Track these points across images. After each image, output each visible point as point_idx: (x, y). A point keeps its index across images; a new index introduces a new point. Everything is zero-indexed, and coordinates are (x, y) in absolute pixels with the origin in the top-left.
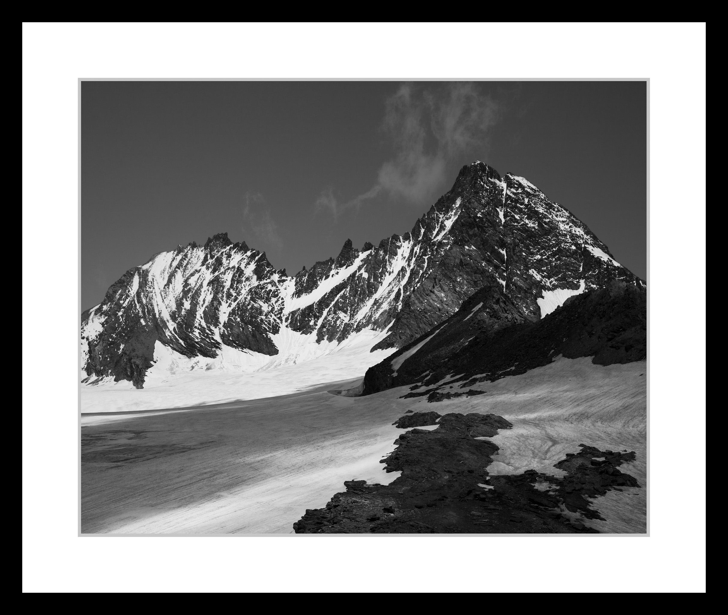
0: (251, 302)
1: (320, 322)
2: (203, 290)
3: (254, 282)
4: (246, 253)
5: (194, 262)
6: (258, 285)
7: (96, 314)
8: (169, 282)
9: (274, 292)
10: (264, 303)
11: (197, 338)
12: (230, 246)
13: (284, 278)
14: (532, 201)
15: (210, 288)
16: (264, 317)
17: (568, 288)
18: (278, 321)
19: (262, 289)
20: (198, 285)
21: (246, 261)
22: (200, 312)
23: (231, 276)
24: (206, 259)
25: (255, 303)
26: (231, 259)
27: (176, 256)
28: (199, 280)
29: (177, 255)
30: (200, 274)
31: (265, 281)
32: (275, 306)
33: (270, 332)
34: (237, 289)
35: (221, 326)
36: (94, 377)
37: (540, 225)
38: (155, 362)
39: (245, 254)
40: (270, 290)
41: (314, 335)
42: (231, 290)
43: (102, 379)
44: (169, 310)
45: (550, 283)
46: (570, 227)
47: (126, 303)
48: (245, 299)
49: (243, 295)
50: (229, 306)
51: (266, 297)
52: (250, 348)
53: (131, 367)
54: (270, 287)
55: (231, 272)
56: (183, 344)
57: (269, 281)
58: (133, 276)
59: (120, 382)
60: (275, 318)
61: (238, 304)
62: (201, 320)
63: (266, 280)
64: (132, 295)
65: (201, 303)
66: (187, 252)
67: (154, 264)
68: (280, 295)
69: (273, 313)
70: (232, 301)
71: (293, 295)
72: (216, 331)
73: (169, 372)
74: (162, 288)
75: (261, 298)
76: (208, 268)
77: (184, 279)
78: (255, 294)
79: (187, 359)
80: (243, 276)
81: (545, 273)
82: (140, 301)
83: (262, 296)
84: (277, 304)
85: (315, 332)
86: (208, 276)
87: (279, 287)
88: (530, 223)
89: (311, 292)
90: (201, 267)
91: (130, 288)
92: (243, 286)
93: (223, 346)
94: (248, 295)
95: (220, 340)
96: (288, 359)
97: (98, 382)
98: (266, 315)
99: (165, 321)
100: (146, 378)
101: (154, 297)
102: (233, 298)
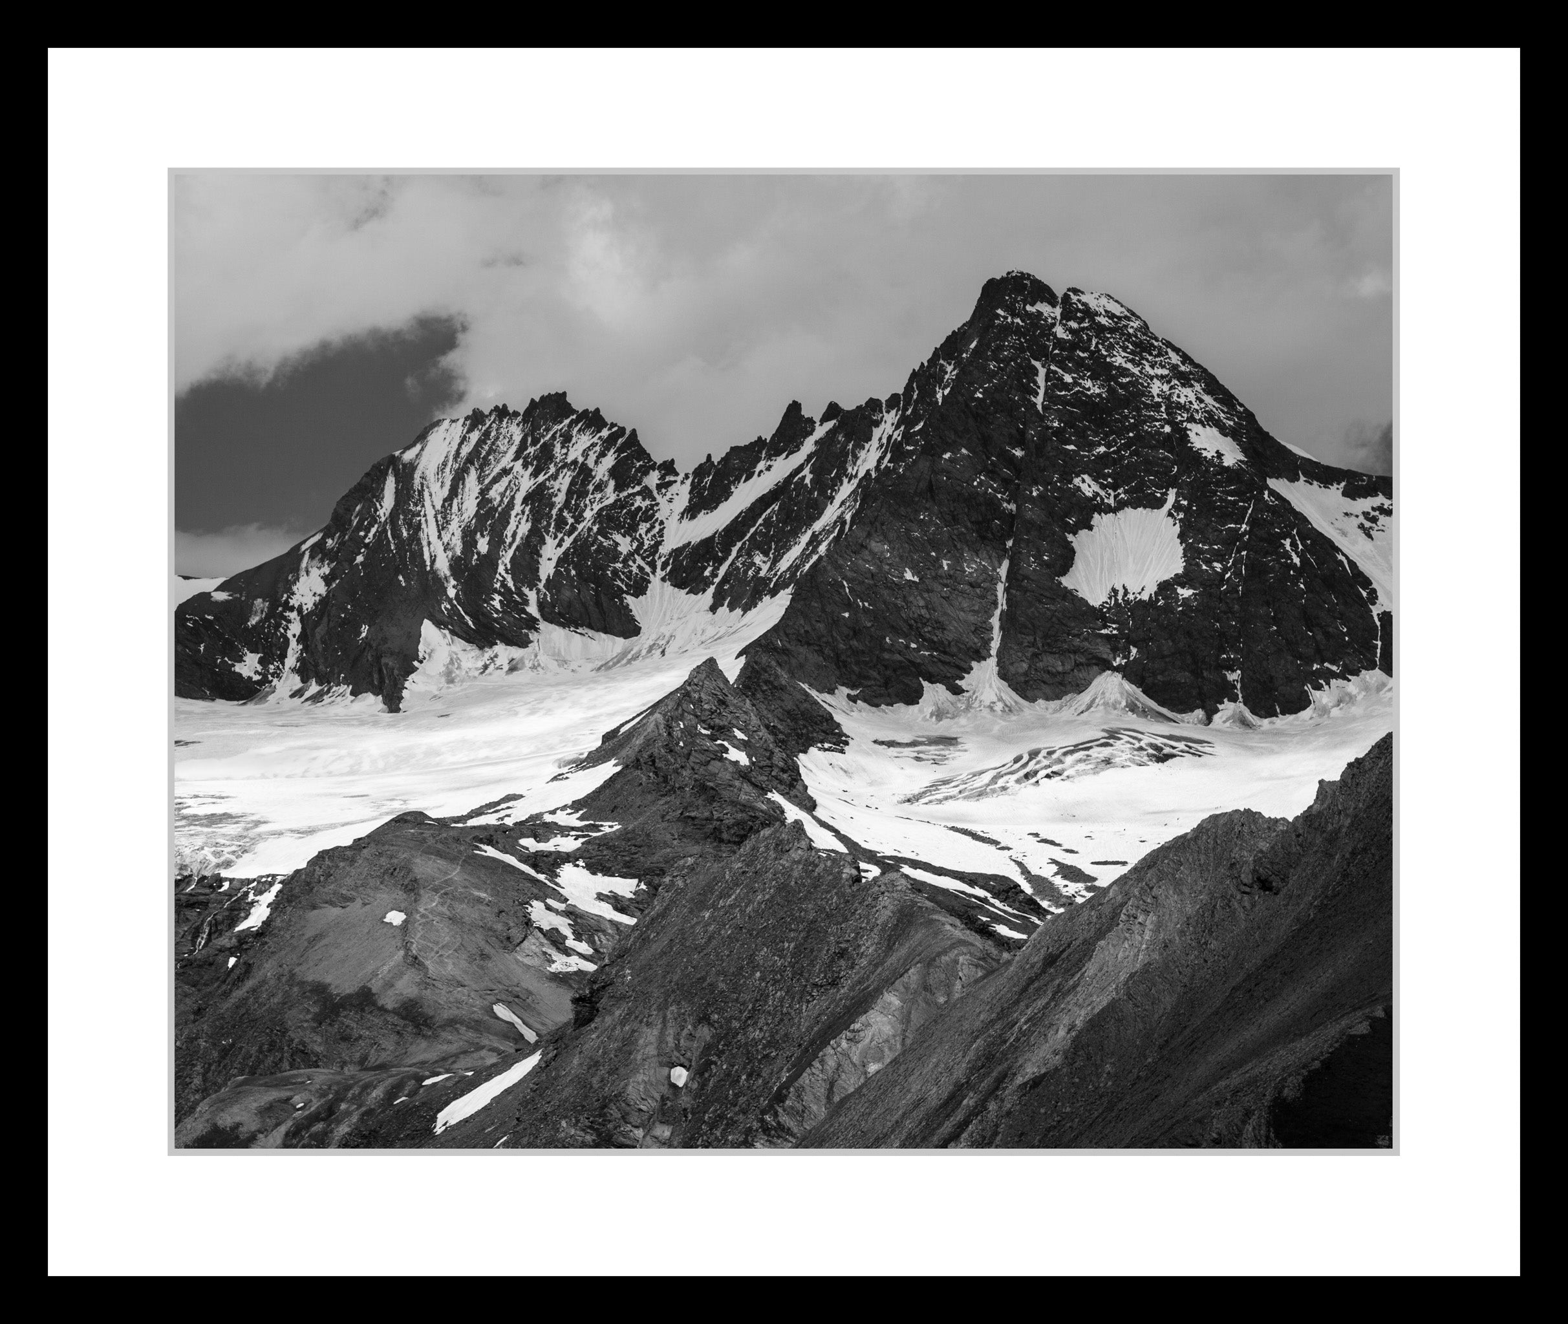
0: (599, 537)
1: (722, 571)
2: (513, 513)
3: (610, 496)
4: (599, 431)
5: (503, 448)
6: (616, 501)
7: (312, 557)
8: (454, 492)
9: (647, 510)
10: (624, 536)
11: (497, 611)
12: (572, 417)
13: (668, 478)
14: (1103, 344)
15: (527, 509)
16: (619, 565)
17: (1145, 507)
18: (648, 569)
19: (623, 507)
20: (506, 501)
21: (598, 448)
22: (507, 557)
23: (568, 480)
24: (523, 446)
25: (607, 538)
26: (571, 445)
27: (468, 432)
28: (508, 492)
29: (470, 431)
30: (511, 476)
31: (630, 491)
32: (646, 538)
33: (628, 594)
34: (576, 510)
35: (541, 586)
36: (314, 688)
37: (1111, 391)
38: (421, 662)
39: (598, 435)
40: (640, 508)
41: (708, 597)
42: (565, 514)
43: (328, 691)
44: (450, 554)
45: (1116, 497)
46: (1171, 388)
47: (371, 535)
48: (588, 533)
49: (586, 522)
50: (559, 545)
51: (628, 524)
52: (591, 627)
53: (380, 671)
54: (638, 502)
55: (569, 473)
56: (470, 623)
57: (637, 488)
58: (384, 475)
59: (360, 696)
60: (642, 564)
61: (575, 541)
62: (505, 575)
63: (633, 488)
64: (383, 519)
65: (509, 540)
66: (490, 426)
67: (426, 449)
68: (657, 515)
69: (639, 555)
70: (565, 535)
71: (683, 514)
72: (532, 596)
73: (443, 680)
74: (438, 507)
75: (618, 528)
76: (525, 466)
77: (480, 486)
78: (609, 520)
79: (477, 652)
80: (590, 481)
81: (1109, 480)
82: (397, 535)
83: (620, 522)
84: (649, 535)
85: (711, 590)
86: (527, 484)
87: (659, 498)
88: (1094, 386)
89: (716, 508)
90: (512, 464)
91: (378, 504)
92: (588, 502)
93: (543, 625)
94: (594, 523)
95: (536, 614)
96: (654, 644)
97: (322, 695)
98: (625, 562)
99: (440, 579)
100: (405, 693)
101: (424, 526)
102: (568, 527)
